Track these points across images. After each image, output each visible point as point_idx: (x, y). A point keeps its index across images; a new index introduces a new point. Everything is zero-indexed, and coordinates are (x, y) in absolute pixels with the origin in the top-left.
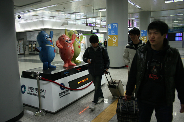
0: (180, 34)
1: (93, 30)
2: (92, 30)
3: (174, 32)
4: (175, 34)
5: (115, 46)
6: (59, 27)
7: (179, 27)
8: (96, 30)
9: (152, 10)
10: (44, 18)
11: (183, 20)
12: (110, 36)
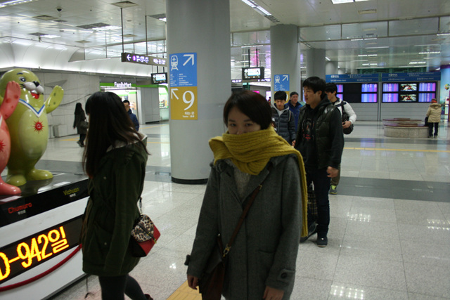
0: (373, 87)
1: (158, 73)
2: (155, 74)
3: (359, 81)
4: (360, 86)
5: (189, 119)
6: (63, 64)
7: (370, 70)
8: (164, 73)
9: (302, 22)
10: (13, 39)
11: (378, 51)
12: (176, 89)
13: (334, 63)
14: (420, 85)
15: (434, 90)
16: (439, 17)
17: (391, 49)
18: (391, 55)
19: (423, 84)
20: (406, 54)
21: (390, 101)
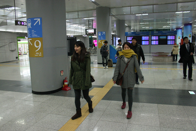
0: (147, 38)
3: (141, 35)
4: (141, 37)
5: (39, 57)
7: (146, 30)
11: (149, 21)
12: (31, 39)
13: (129, 27)
14: (168, 36)
15: (174, 39)
16: (177, 3)
17: (155, 20)
18: (155, 23)
19: (169, 36)
20: (161, 23)
21: (155, 44)
